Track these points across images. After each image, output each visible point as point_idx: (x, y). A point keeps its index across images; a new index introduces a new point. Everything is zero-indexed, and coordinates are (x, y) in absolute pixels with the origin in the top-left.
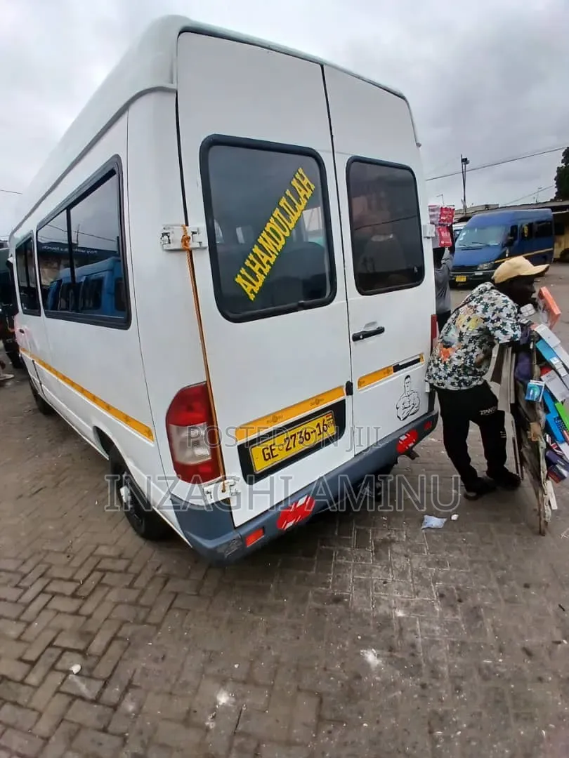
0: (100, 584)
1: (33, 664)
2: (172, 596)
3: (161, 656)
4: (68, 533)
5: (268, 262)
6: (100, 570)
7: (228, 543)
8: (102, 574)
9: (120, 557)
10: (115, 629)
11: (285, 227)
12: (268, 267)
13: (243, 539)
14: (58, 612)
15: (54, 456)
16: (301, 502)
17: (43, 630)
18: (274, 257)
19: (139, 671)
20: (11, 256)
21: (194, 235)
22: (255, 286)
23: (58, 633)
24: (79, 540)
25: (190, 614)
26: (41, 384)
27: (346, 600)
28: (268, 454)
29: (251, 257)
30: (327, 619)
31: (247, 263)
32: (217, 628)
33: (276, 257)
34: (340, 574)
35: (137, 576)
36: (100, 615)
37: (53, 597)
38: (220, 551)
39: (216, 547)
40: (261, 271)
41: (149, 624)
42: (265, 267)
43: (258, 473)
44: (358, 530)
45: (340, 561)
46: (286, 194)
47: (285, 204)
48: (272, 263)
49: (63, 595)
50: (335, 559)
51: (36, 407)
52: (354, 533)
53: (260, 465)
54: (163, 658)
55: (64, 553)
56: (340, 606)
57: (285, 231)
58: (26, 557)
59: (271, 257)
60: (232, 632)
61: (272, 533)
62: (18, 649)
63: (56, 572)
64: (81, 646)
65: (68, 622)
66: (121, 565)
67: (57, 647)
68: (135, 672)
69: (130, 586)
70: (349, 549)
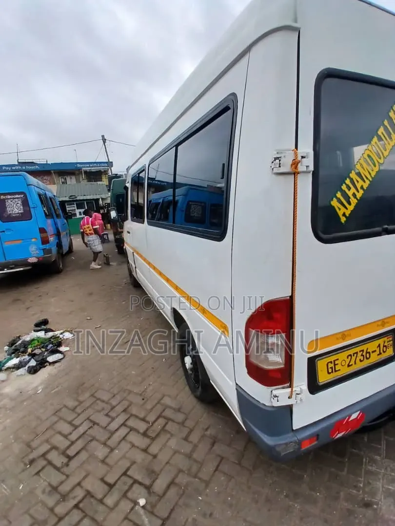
0: (163, 429)
1: (111, 486)
2: (219, 459)
3: (209, 513)
4: (144, 380)
5: (362, 187)
6: (165, 418)
7: (286, 444)
8: (166, 421)
9: (179, 410)
10: (173, 476)
11: (381, 154)
12: (361, 192)
13: (300, 443)
14: (133, 446)
15: (138, 318)
16: (354, 416)
17: (121, 459)
18: (368, 182)
19: (190, 520)
20: (128, 182)
21: (303, 159)
22: (347, 209)
23: (131, 465)
24: (151, 388)
25: (233, 480)
26: (136, 268)
27: (375, 506)
28: (332, 368)
29: (348, 181)
30: (357, 521)
31: (344, 187)
32: (257, 502)
33: (369, 183)
34: (371, 481)
35: (191, 431)
36: (163, 457)
37: (131, 431)
38: (278, 449)
39: (275, 445)
40: (354, 195)
41: (200, 479)
42: (358, 192)
43: (321, 384)
44: (387, 440)
45: (370, 468)
46: (384, 124)
47: (382, 133)
48: (365, 188)
49: (137, 431)
50: (366, 465)
51: (129, 281)
52: (384, 443)
53: (323, 377)
54: (211, 515)
55: (141, 395)
56: (369, 513)
57: (380, 158)
58: (115, 392)
59: (364, 181)
60: (269, 510)
61: (324, 440)
62: (101, 470)
63: (134, 410)
64: (147, 482)
65: (139, 457)
66: (180, 417)
67: (130, 477)
68: (187, 520)
69: (186, 439)
70: (378, 458)
